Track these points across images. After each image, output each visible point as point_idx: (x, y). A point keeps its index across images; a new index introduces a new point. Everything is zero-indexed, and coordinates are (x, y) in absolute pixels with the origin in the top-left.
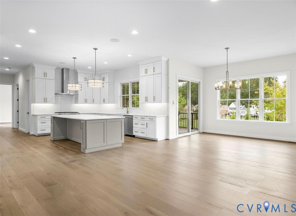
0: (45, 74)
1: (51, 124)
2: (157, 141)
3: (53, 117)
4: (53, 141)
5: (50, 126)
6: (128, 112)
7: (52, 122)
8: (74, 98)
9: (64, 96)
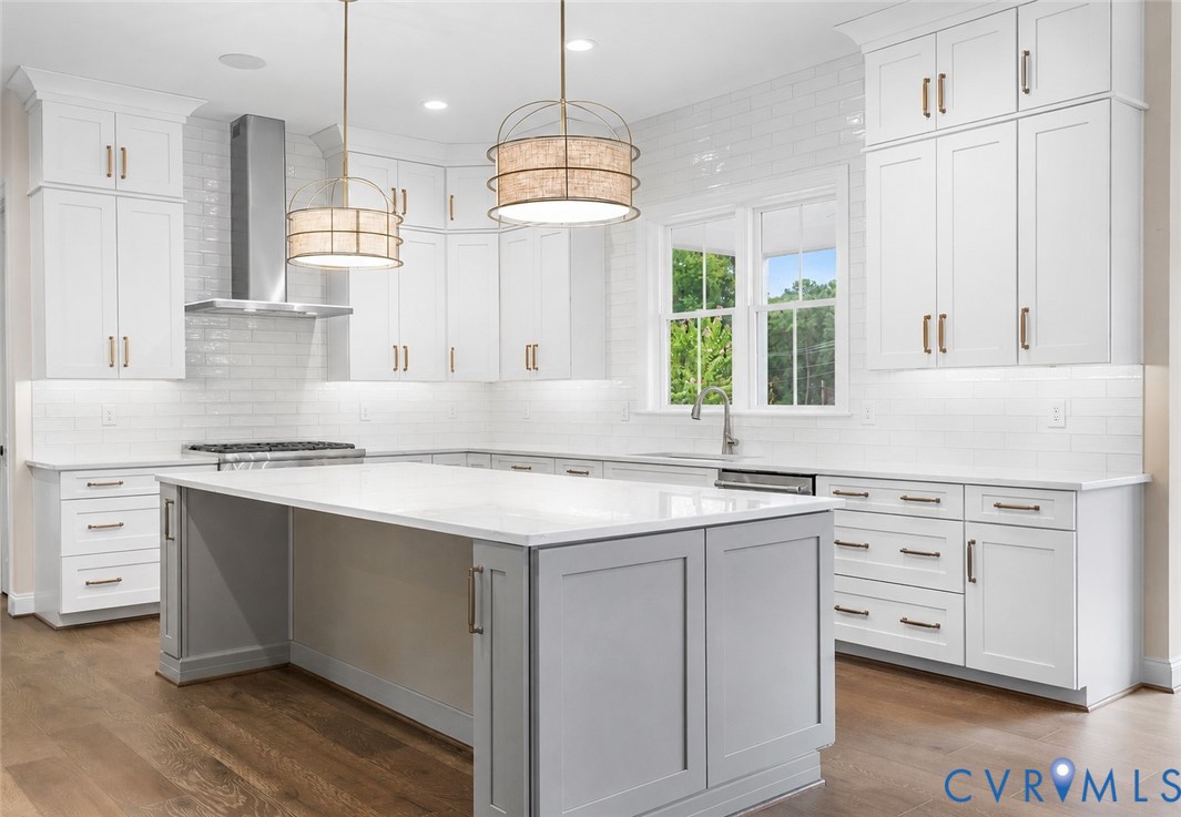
0: (116, 161)
1: (165, 550)
2: (1084, 710)
3: (180, 488)
4: (181, 686)
5: (157, 554)
6: (730, 444)
7: (174, 532)
8: (317, 337)
9: (252, 324)
